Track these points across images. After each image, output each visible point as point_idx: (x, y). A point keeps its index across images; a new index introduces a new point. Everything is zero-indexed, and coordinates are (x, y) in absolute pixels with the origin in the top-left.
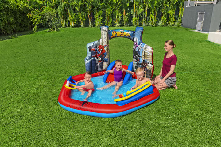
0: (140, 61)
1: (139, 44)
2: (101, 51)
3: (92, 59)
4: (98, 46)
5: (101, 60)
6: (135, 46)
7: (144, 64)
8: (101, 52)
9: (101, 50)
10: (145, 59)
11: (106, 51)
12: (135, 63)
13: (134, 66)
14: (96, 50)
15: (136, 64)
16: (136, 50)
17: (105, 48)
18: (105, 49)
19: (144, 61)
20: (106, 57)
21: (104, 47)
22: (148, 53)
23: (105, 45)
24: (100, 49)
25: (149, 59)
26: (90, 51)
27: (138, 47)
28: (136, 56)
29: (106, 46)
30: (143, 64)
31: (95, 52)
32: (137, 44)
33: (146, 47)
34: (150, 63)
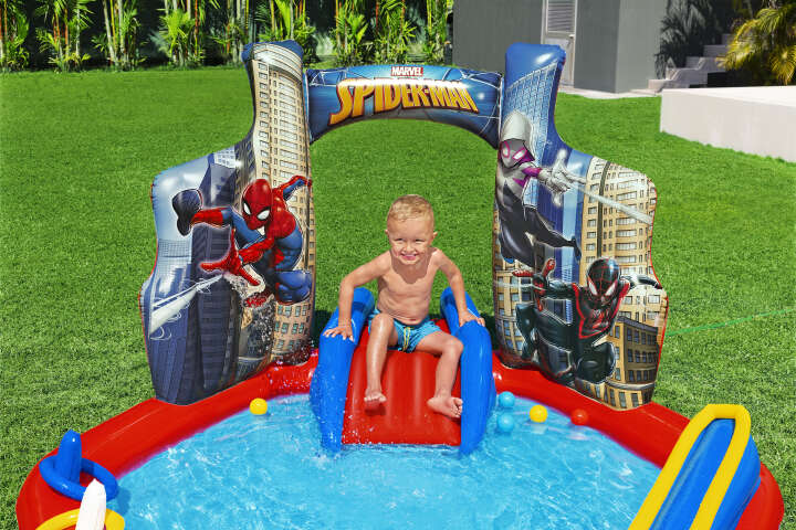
0: (558, 274)
1: (548, 159)
2: (267, 223)
3: (201, 286)
4: (242, 193)
5: (261, 288)
6: (517, 174)
7: (602, 287)
8: (262, 231)
9: (264, 215)
10: (604, 256)
11: (299, 217)
12: (519, 286)
13: (508, 312)
14: (231, 220)
15: (526, 294)
16: (528, 197)
17: (289, 203)
18: (295, 204)
19: (599, 271)
20: (299, 265)
21: (287, 196)
22: (631, 211)
23: (291, 182)
24: (255, 212)
25: (638, 253)
26: (184, 232)
27: (536, 175)
28: (523, 242)
29: (297, 182)
30: (594, 291)
31: (224, 235)
32: (529, 157)
33: (604, 176)
34: (643, 281)
